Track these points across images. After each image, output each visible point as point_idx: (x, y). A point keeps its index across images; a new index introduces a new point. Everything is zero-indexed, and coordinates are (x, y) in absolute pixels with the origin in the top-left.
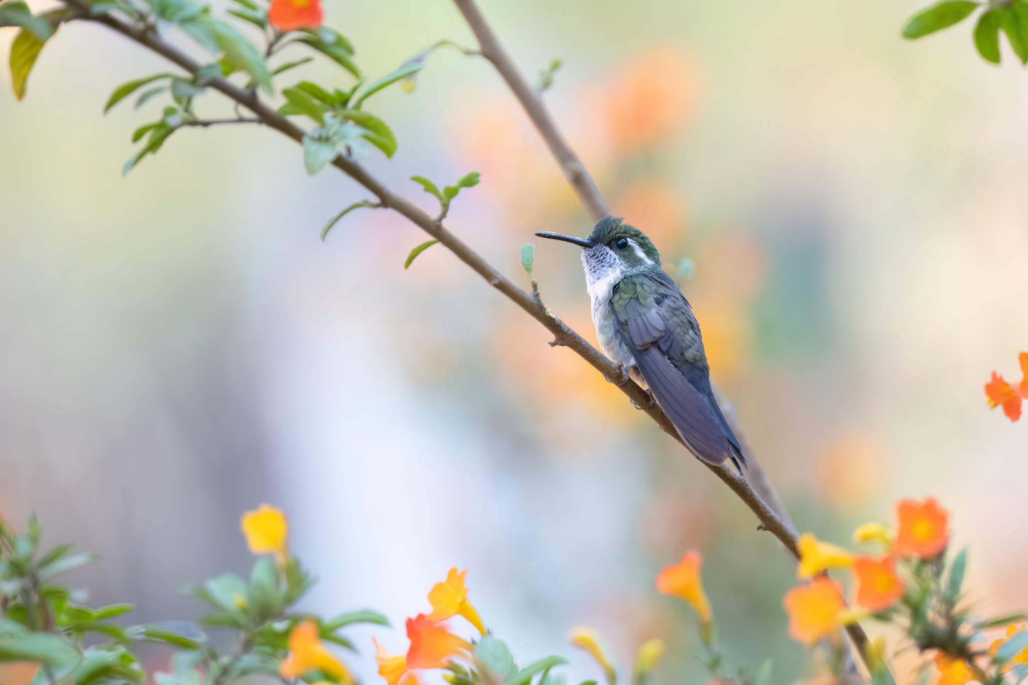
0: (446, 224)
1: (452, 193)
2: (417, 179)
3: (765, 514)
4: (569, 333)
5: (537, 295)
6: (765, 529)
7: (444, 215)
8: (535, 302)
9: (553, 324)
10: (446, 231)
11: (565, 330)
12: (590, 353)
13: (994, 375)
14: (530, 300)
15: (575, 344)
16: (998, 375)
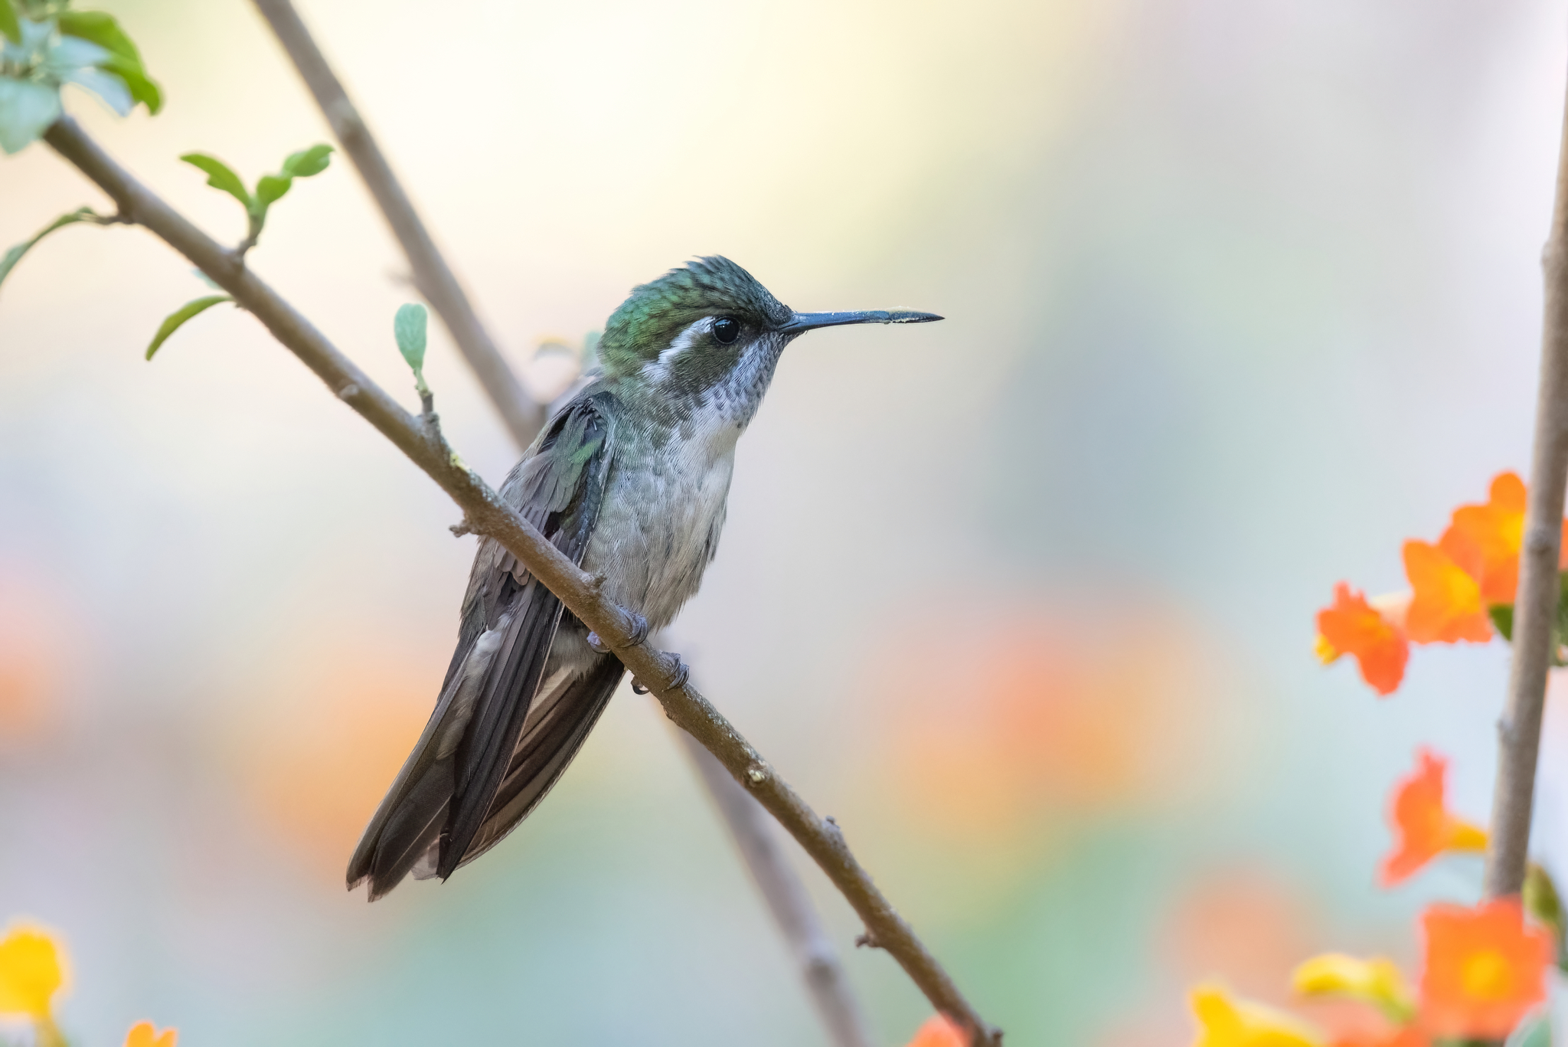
0: (255, 262)
1: (273, 189)
2: (196, 160)
3: (879, 911)
4: (497, 505)
5: (433, 421)
6: (875, 945)
7: (252, 241)
8: (429, 436)
9: (464, 485)
10: (252, 276)
11: (489, 499)
12: (537, 550)
13: (1342, 591)
14: (420, 430)
15: (508, 530)
16: (1353, 591)
